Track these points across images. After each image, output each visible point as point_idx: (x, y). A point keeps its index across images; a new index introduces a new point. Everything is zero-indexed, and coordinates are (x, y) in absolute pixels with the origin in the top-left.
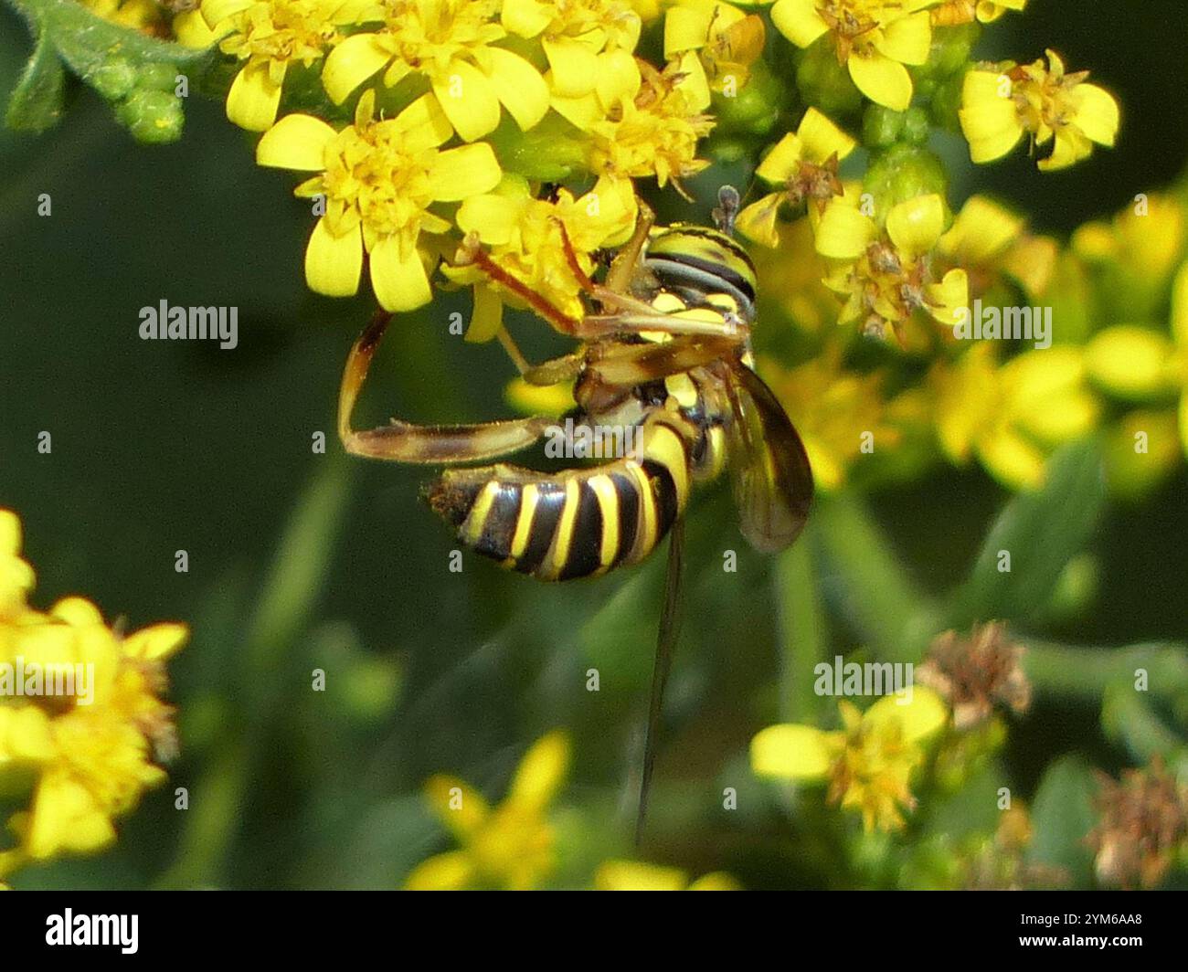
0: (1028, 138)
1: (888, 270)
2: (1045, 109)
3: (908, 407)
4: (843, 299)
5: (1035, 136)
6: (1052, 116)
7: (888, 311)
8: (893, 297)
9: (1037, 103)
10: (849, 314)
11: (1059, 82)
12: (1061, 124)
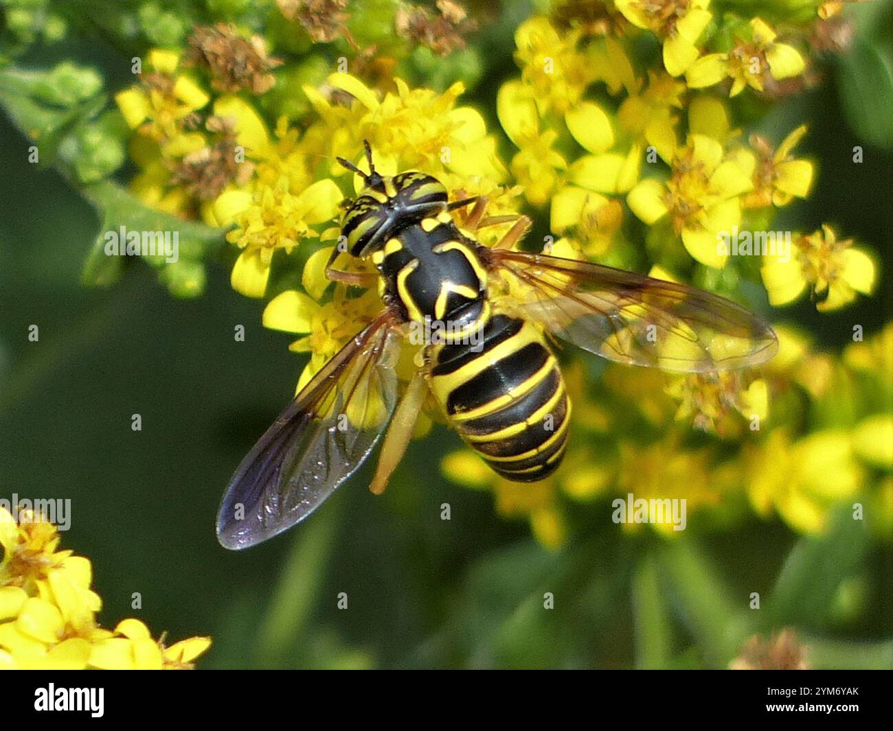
0: (811, 287)
1: (710, 382)
2: (822, 267)
3: (727, 476)
4: (678, 403)
5: (815, 286)
6: (827, 272)
7: (710, 410)
8: (714, 400)
9: (816, 263)
10: (683, 413)
11: (832, 248)
12: (833, 278)
